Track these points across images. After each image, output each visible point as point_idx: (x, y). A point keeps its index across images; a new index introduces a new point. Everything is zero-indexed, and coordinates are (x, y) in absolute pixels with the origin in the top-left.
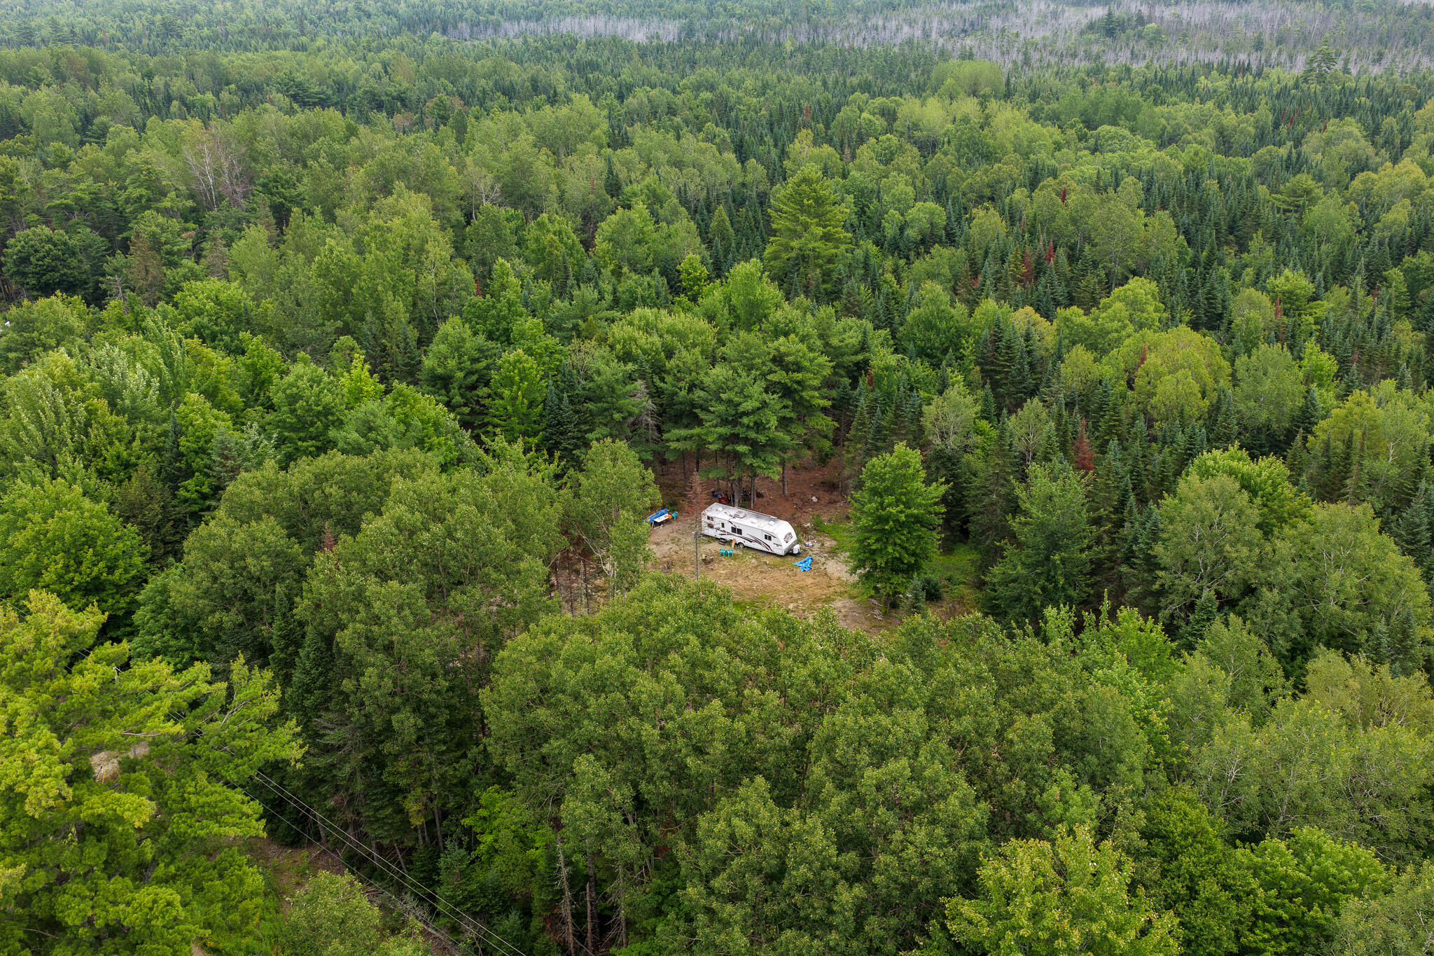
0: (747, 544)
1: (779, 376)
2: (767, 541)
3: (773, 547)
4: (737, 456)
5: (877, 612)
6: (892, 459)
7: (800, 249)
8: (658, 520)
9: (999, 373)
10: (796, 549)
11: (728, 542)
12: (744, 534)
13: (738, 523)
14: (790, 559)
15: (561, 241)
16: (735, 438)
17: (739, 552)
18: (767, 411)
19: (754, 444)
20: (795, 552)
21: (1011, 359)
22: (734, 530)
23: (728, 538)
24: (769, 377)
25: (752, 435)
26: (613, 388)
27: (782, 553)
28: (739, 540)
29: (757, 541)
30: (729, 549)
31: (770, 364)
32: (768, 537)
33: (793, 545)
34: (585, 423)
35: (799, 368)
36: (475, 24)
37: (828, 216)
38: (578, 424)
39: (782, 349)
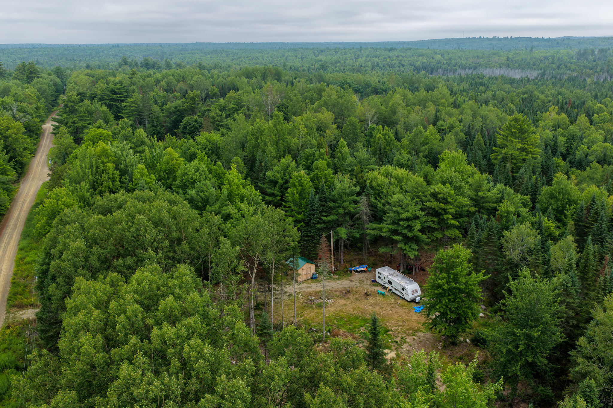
0: (394, 291)
1: (433, 204)
2: (402, 291)
3: (405, 295)
4: (395, 242)
5: (440, 344)
6: (450, 252)
7: (505, 154)
8: (358, 270)
9: (587, 228)
10: (418, 299)
11: (385, 288)
12: (393, 285)
13: (392, 278)
14: (413, 304)
15: (385, 138)
16: (395, 232)
17: (389, 295)
18: (417, 221)
19: (406, 237)
20: (417, 301)
21: (596, 221)
22: (389, 281)
23: (386, 285)
24: (425, 204)
25: (405, 231)
26: (341, 196)
27: (409, 300)
28: (391, 288)
29: (398, 290)
30: (385, 292)
31: (429, 197)
32: (403, 289)
33: (417, 297)
34: (326, 212)
35: (446, 202)
36: (445, 70)
37: (527, 139)
38: (322, 212)
39: (437, 190)
